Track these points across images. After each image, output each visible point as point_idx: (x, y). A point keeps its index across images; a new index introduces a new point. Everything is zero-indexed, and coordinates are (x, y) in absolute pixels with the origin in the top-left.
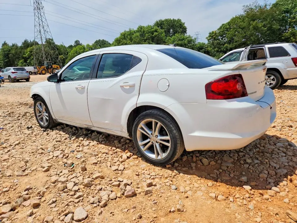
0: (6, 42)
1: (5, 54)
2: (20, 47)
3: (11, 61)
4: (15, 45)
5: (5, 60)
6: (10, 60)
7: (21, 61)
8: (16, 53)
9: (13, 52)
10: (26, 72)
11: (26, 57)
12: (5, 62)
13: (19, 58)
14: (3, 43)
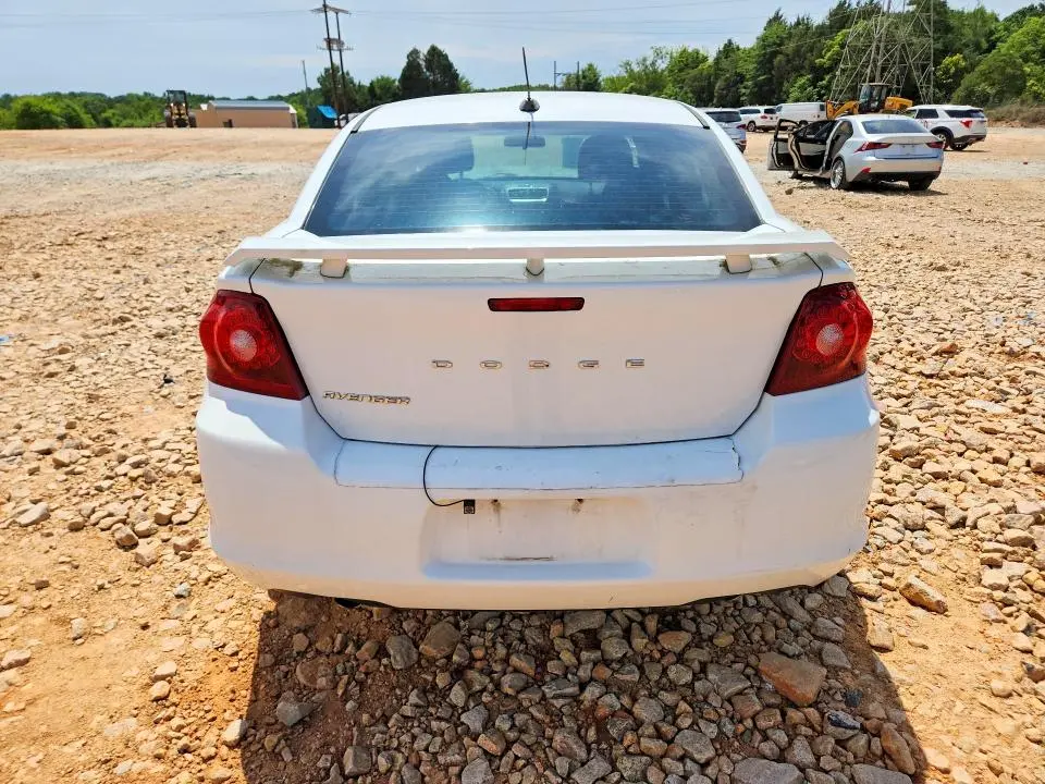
0: (780, 14)
1: (764, 55)
2: (817, 27)
3: (775, 81)
4: (803, 19)
5: (759, 76)
6: (773, 76)
7: (802, 81)
8: (797, 51)
9: (790, 47)
10: (738, 127)
11: (821, 66)
12: (756, 85)
13: (798, 71)
14: (772, 15)
